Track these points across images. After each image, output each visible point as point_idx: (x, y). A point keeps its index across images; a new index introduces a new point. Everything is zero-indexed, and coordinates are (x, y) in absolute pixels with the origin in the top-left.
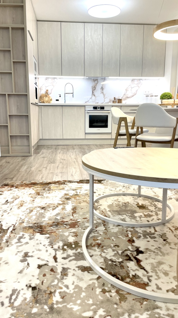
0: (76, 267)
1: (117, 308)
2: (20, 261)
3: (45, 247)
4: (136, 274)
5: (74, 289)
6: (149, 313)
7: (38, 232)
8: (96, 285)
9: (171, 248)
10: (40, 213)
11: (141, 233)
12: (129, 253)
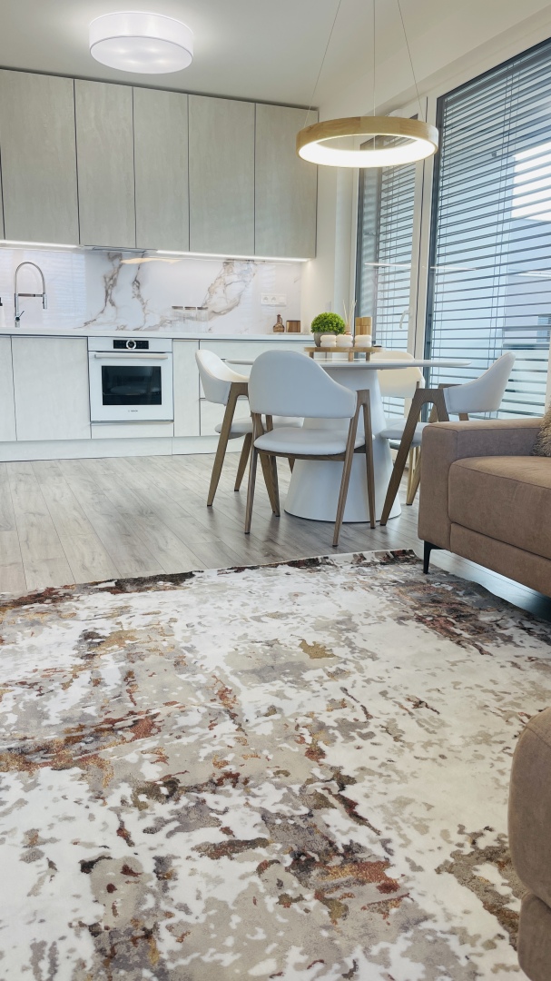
0: (193, 849)
1: (332, 939)
2: (21, 860)
3: (82, 807)
4: (351, 841)
5: (205, 911)
6: (410, 934)
7: (46, 764)
8: (262, 890)
9: (417, 758)
10: (24, 704)
11: (334, 728)
12: (318, 787)
